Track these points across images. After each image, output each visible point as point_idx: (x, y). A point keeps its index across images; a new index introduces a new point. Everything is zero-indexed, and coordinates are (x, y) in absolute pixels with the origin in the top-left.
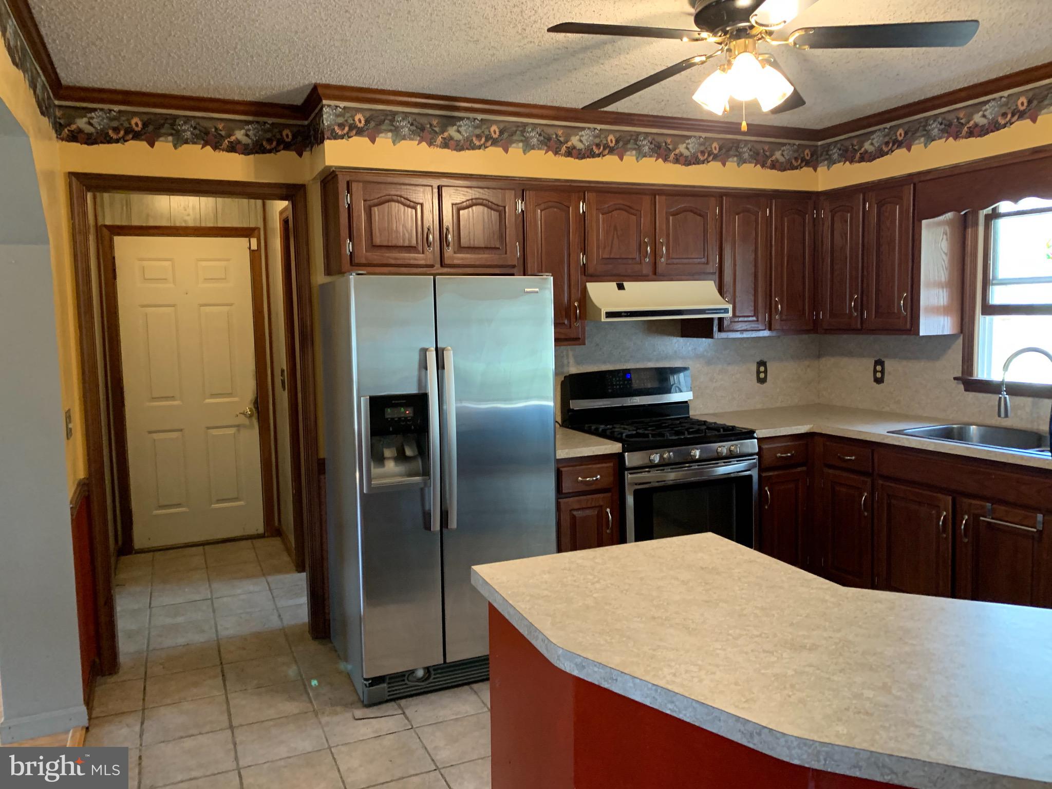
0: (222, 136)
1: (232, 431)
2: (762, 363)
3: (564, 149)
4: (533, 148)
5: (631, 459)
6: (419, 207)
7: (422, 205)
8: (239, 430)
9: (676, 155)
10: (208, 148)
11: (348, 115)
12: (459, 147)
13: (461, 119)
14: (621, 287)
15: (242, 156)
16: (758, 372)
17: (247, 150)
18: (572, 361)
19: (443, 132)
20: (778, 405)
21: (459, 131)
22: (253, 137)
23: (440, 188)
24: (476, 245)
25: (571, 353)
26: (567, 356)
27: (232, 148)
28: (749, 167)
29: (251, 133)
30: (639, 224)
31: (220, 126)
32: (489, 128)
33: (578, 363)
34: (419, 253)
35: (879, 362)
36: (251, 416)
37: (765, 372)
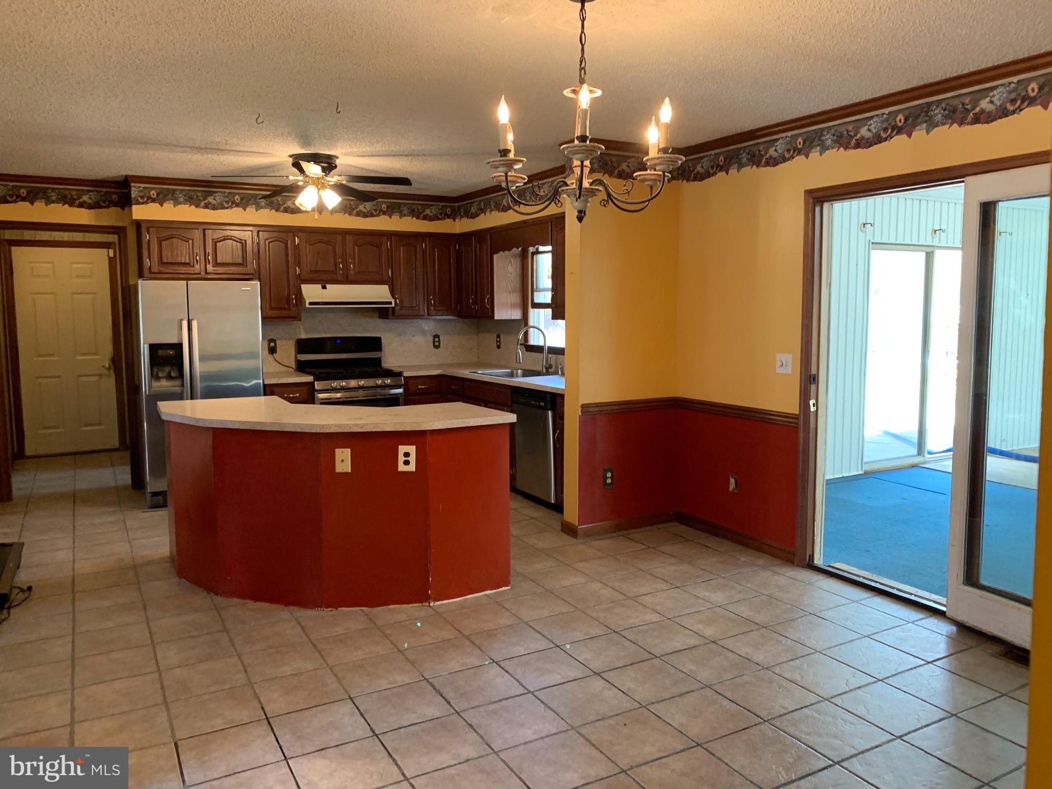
0: (74, 199)
1: (96, 378)
2: (436, 336)
3: (282, 208)
4: (262, 208)
5: (318, 385)
6: (190, 241)
7: (193, 240)
8: (100, 378)
9: (357, 212)
10: (66, 206)
11: (146, 191)
12: (215, 208)
13: (216, 192)
14: (324, 287)
15: (87, 210)
16: (434, 342)
17: (90, 207)
18: (302, 331)
19: (204, 200)
20: (448, 362)
21: (215, 199)
22: (93, 199)
23: (204, 230)
24: (227, 261)
25: (301, 327)
26: (299, 328)
27: (81, 205)
28: (408, 219)
29: (92, 197)
30: (334, 251)
31: (74, 193)
32: (234, 197)
33: (306, 332)
34: (191, 267)
35: (498, 336)
36: (109, 368)
37: (439, 341)
